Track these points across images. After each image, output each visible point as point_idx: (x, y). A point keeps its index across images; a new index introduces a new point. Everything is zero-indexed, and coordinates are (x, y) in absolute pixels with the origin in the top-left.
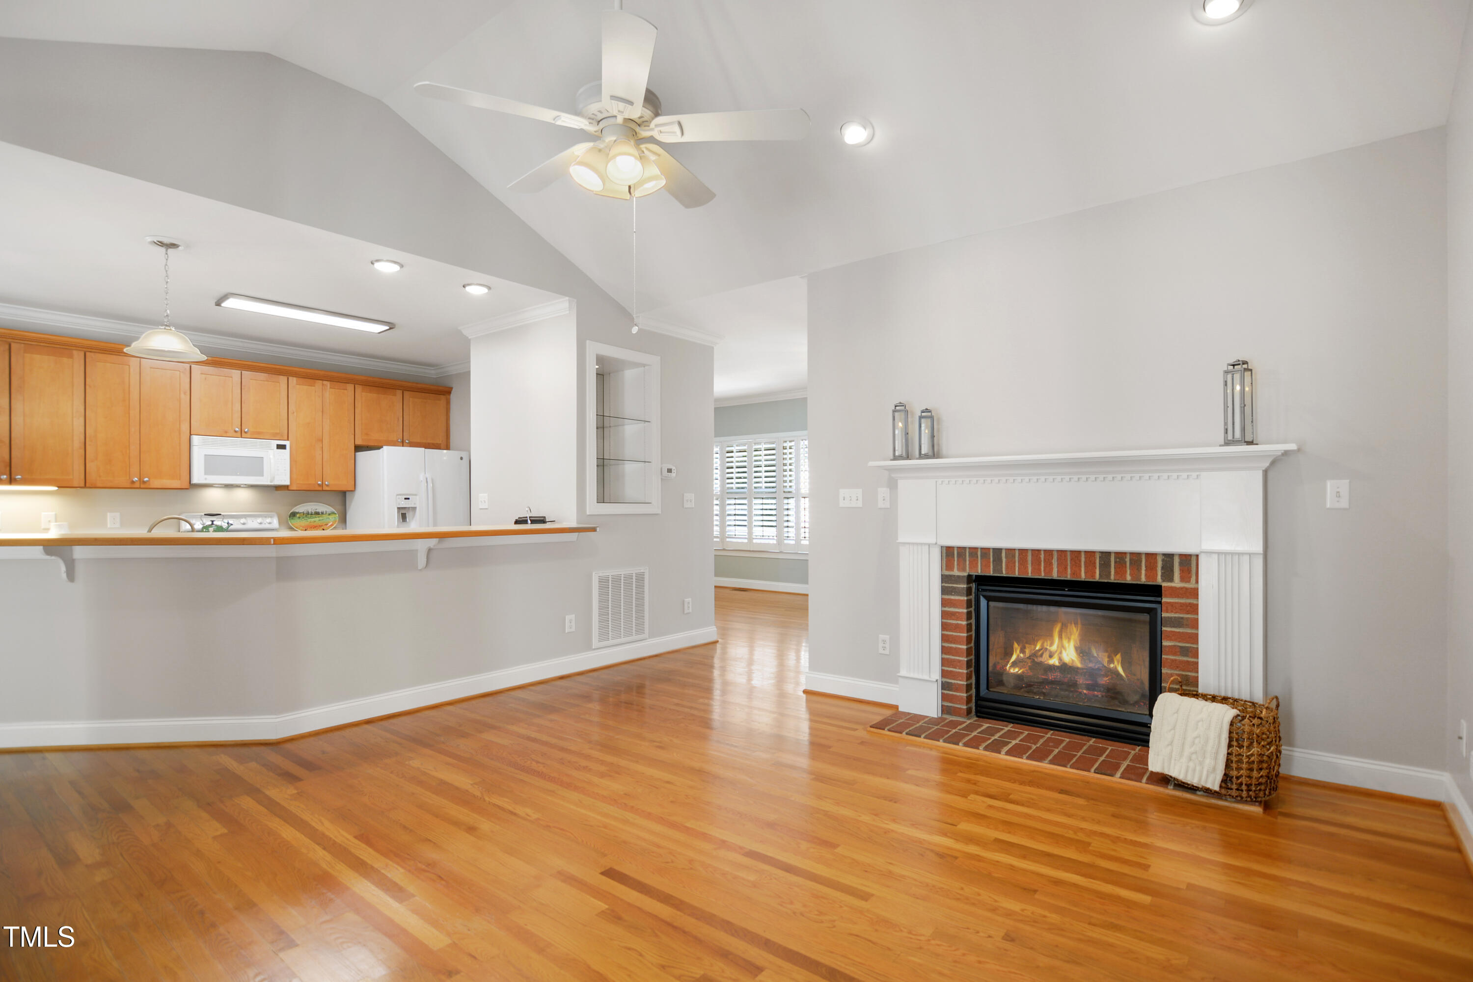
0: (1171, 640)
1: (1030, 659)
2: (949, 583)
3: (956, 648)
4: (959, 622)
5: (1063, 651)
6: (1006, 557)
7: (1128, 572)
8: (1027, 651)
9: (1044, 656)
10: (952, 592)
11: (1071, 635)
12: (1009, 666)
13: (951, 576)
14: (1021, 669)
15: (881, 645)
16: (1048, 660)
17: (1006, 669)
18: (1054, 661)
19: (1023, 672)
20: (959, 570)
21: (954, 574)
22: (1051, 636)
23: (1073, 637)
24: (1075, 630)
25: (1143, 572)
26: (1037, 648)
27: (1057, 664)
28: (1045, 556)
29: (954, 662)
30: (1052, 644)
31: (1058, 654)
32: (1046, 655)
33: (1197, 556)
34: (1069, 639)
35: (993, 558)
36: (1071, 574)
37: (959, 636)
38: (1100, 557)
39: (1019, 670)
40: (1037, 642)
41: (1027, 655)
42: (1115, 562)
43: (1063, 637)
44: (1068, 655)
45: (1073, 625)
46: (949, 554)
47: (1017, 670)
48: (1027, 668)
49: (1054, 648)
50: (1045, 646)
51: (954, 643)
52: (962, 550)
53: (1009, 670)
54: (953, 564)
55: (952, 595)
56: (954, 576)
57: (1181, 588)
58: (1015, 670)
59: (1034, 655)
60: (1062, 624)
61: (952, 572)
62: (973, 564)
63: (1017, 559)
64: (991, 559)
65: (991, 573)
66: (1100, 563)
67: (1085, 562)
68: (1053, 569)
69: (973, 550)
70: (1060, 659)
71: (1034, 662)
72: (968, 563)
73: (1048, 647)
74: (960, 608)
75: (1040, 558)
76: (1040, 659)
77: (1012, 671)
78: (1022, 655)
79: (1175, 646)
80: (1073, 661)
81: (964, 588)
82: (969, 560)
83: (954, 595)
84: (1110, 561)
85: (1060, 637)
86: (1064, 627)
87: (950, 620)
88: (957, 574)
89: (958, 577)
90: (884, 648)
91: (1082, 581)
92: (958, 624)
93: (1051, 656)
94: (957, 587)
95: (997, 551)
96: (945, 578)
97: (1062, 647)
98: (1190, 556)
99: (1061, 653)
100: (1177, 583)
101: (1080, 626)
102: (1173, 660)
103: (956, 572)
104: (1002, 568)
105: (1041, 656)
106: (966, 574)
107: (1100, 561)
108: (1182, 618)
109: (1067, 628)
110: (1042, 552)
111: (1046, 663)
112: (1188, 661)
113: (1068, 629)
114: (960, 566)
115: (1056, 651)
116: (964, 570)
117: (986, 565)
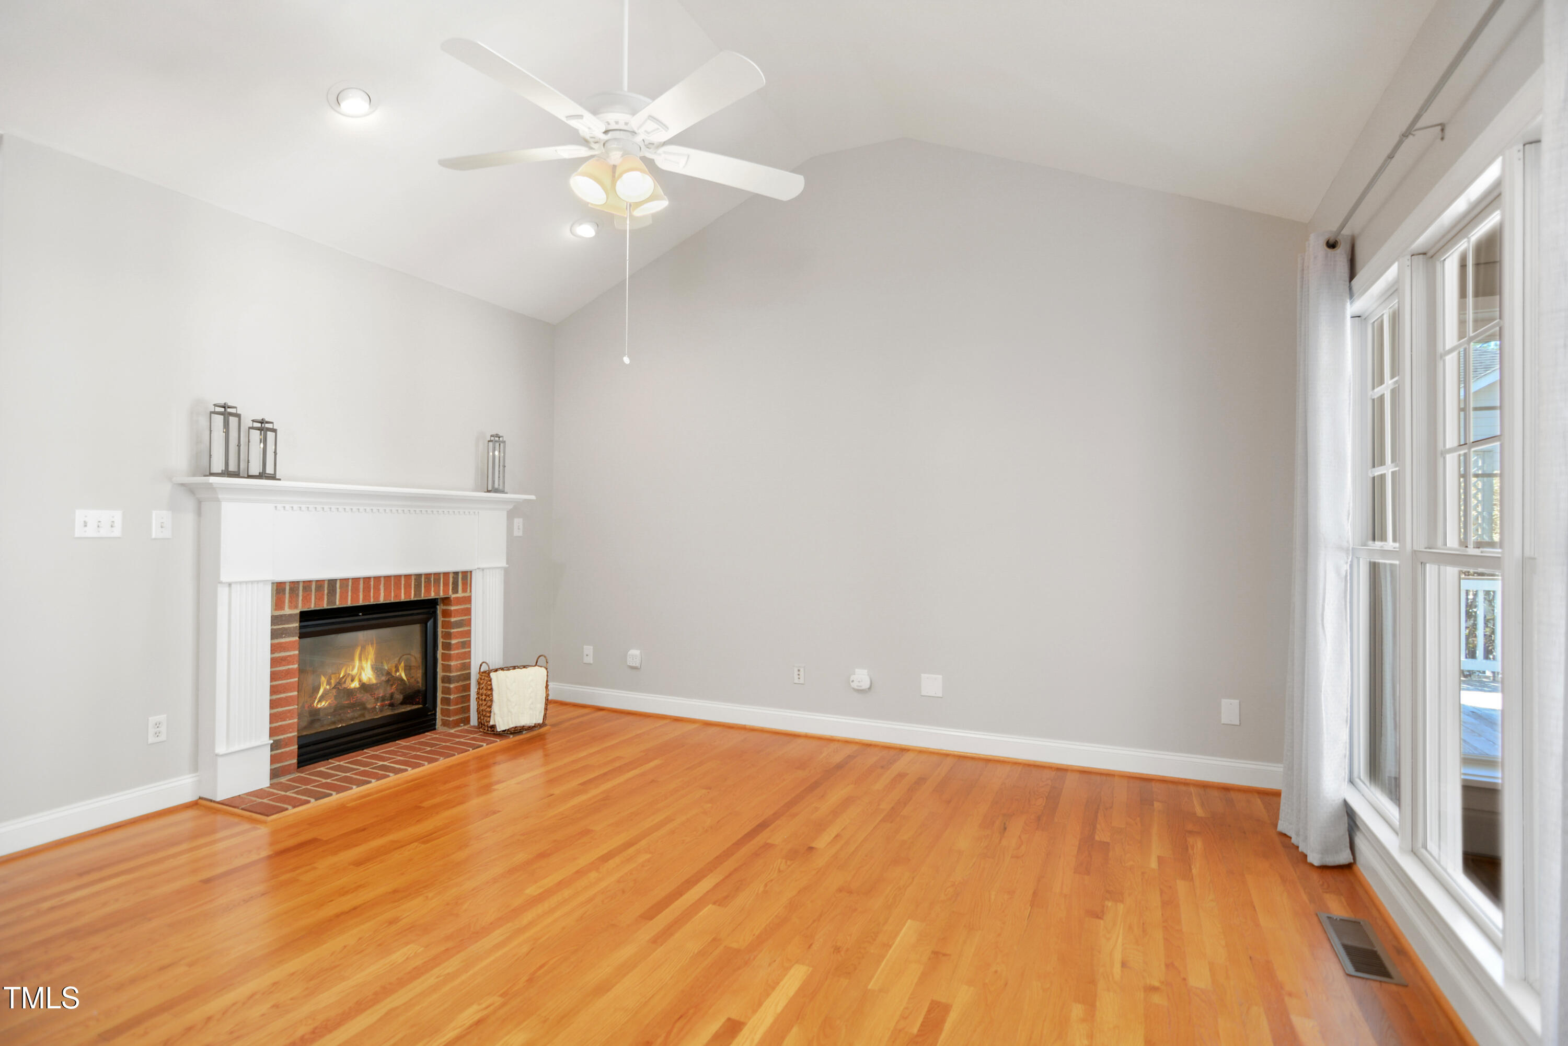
0: (457, 638)
1: (335, 688)
2: (279, 625)
3: (287, 697)
4: (290, 667)
5: (363, 672)
6: (341, 588)
7: (433, 589)
8: (333, 681)
9: (347, 682)
10: (282, 634)
11: (368, 655)
12: (316, 701)
13: (281, 616)
14: (327, 701)
15: (151, 731)
16: (350, 684)
17: (314, 706)
18: (355, 684)
19: (329, 704)
20: (290, 608)
21: (285, 613)
22: (353, 659)
23: (370, 657)
24: (371, 649)
25: (442, 588)
26: (341, 676)
27: (358, 686)
28: (374, 583)
29: (283, 714)
30: (353, 670)
31: (358, 677)
32: (349, 680)
33: (471, 572)
34: (367, 660)
35: (328, 590)
36: (394, 597)
37: (290, 682)
38: (415, 579)
39: (326, 703)
40: (341, 670)
41: (333, 685)
42: (425, 582)
43: (362, 658)
44: (366, 675)
45: (370, 645)
46: (279, 588)
47: (323, 703)
48: (333, 699)
49: (355, 671)
50: (348, 672)
51: (284, 692)
52: (294, 585)
53: (317, 706)
54: (284, 602)
55: (282, 638)
56: (285, 615)
57: (463, 597)
58: (323, 704)
59: (339, 683)
60: (362, 648)
61: (283, 611)
62: (306, 599)
63: (350, 588)
64: (326, 592)
65: (325, 606)
66: (415, 585)
67: (405, 585)
68: (380, 593)
69: (307, 584)
70: (360, 681)
71: (340, 689)
72: (301, 598)
73: (350, 672)
74: (291, 651)
75: (370, 585)
76: (344, 686)
77: (319, 706)
78: (328, 687)
79: (459, 642)
80: (370, 679)
81: (296, 627)
82: (303, 595)
83: (284, 637)
84: (421, 582)
85: (360, 660)
86: (363, 648)
87: (280, 667)
88: (288, 613)
89: (290, 615)
90: (157, 734)
91: (403, 602)
92: (289, 669)
93: (352, 680)
94: (289, 628)
95: (332, 583)
96: (275, 620)
97: (361, 668)
98: (467, 572)
99: (360, 674)
100: (460, 594)
101: (375, 645)
102: (457, 654)
103: (287, 611)
104: (336, 599)
105: (345, 682)
106: (298, 611)
107: (415, 582)
108: (463, 620)
109: (365, 649)
110: (372, 579)
111: (348, 688)
112: (465, 652)
113: (366, 651)
114: (291, 603)
115: (357, 674)
116: (296, 607)
117: (319, 598)
